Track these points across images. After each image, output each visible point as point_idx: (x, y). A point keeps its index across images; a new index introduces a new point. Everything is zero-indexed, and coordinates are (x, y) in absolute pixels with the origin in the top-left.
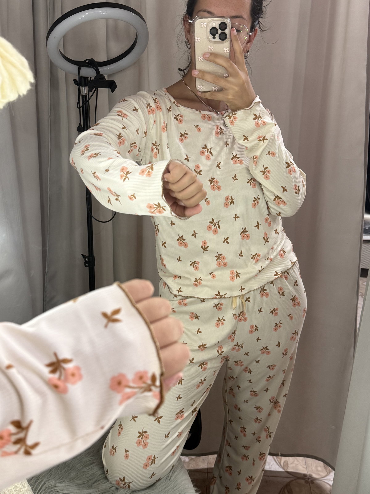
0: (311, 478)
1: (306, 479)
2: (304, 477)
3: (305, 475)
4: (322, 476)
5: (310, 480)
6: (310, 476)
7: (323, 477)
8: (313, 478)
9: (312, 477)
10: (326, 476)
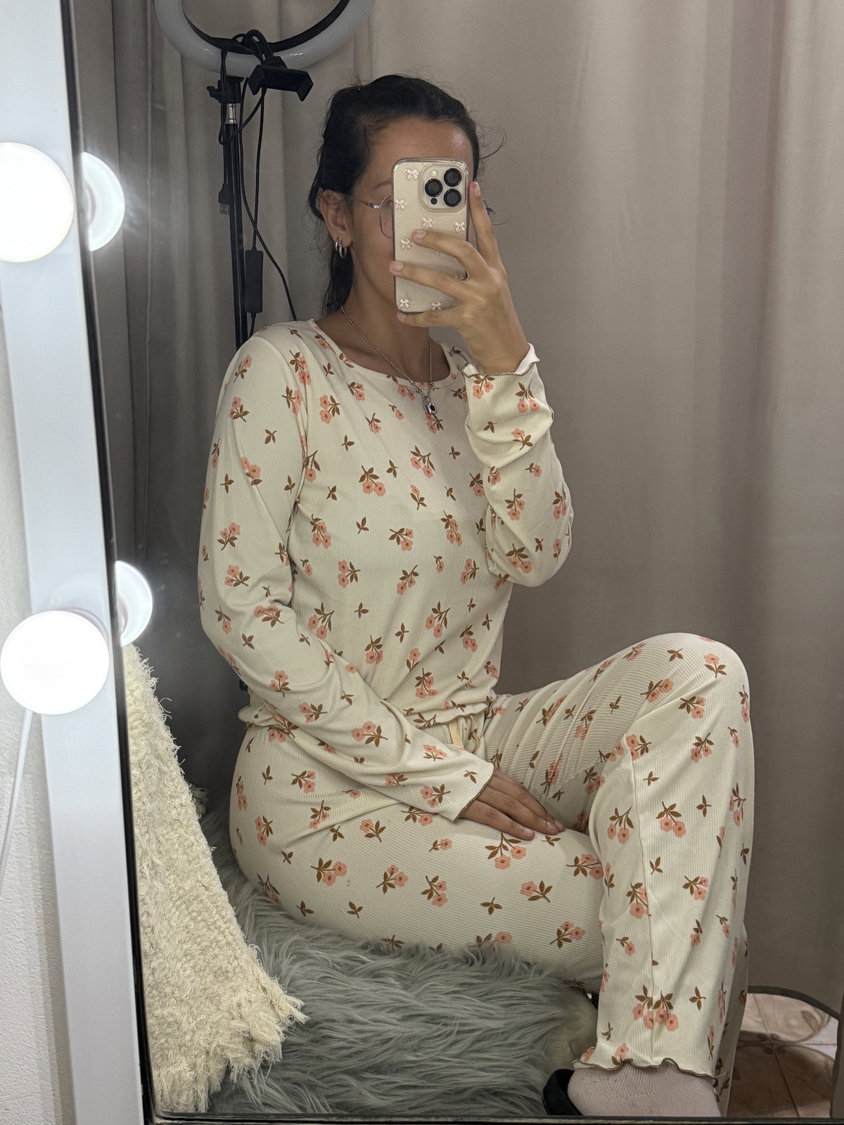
0: (776, 1042)
1: (768, 1046)
2: (760, 1041)
3: (762, 1037)
4: (803, 1038)
5: (775, 1047)
6: (774, 1038)
7: (805, 1040)
8: (781, 1041)
9: (778, 1041)
10: (810, 1037)
